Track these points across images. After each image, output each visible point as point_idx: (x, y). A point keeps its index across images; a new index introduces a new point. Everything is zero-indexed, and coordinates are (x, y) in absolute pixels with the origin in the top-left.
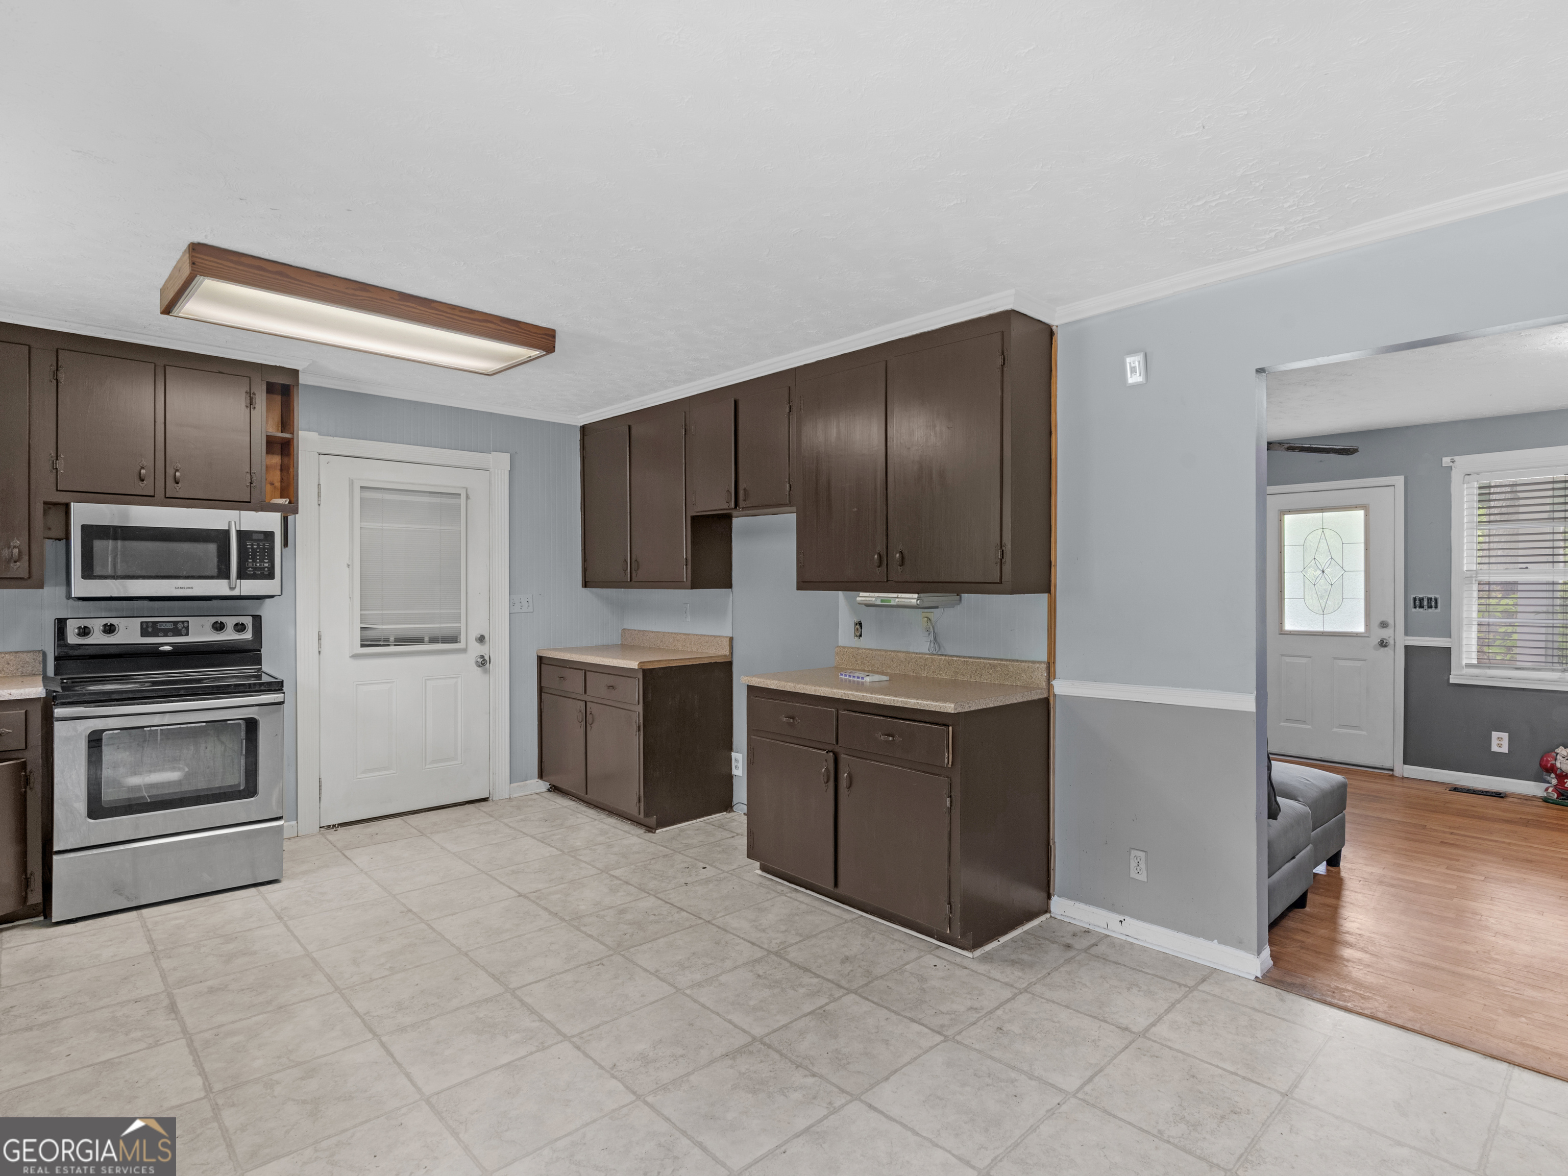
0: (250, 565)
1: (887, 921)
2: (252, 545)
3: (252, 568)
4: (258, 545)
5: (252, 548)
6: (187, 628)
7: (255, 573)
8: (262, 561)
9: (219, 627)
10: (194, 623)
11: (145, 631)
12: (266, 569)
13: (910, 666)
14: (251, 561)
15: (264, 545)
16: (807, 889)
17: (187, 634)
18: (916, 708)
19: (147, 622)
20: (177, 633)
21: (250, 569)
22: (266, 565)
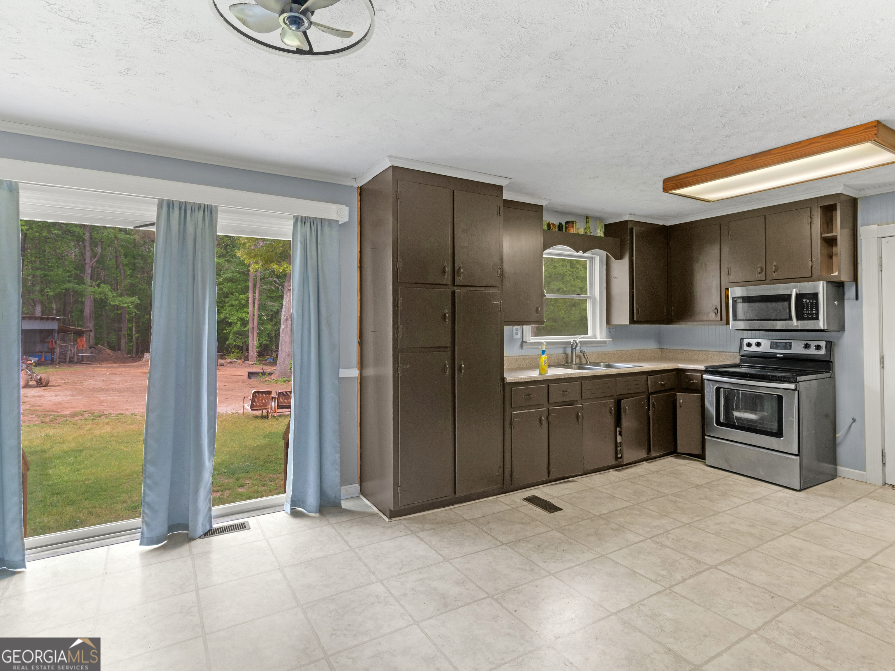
0: (805, 312)
2: (806, 301)
3: (806, 314)
4: (810, 301)
5: (806, 303)
6: (791, 346)
7: (808, 317)
8: (812, 310)
9: (807, 346)
10: (794, 344)
11: (774, 345)
12: (814, 314)
14: (805, 310)
15: (813, 301)
17: (791, 349)
19: (774, 342)
20: (785, 348)
21: (805, 315)
22: (814, 312)
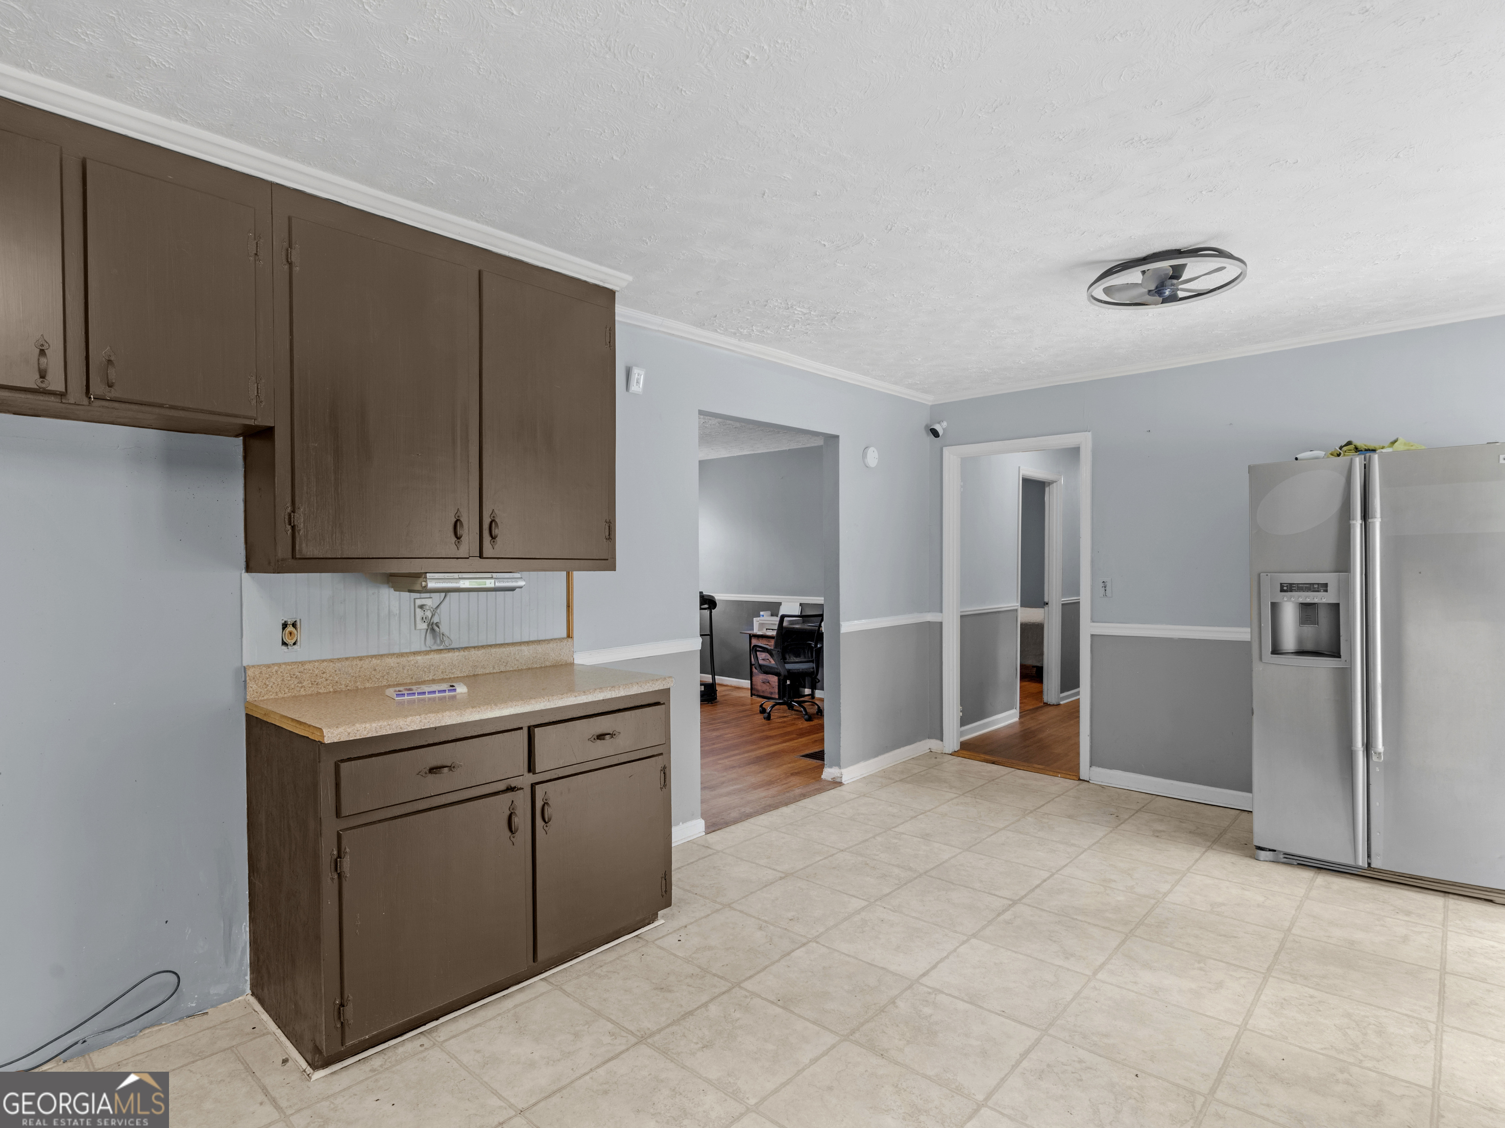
1: (571, 960)
13: (405, 671)
16: (437, 1019)
18: (640, 692)
